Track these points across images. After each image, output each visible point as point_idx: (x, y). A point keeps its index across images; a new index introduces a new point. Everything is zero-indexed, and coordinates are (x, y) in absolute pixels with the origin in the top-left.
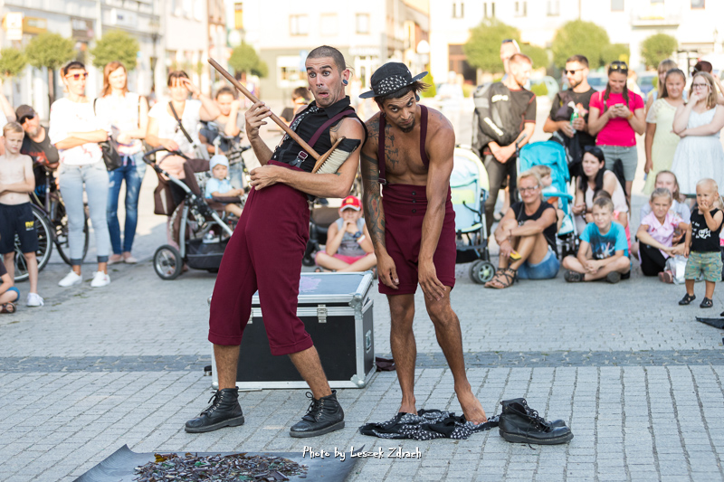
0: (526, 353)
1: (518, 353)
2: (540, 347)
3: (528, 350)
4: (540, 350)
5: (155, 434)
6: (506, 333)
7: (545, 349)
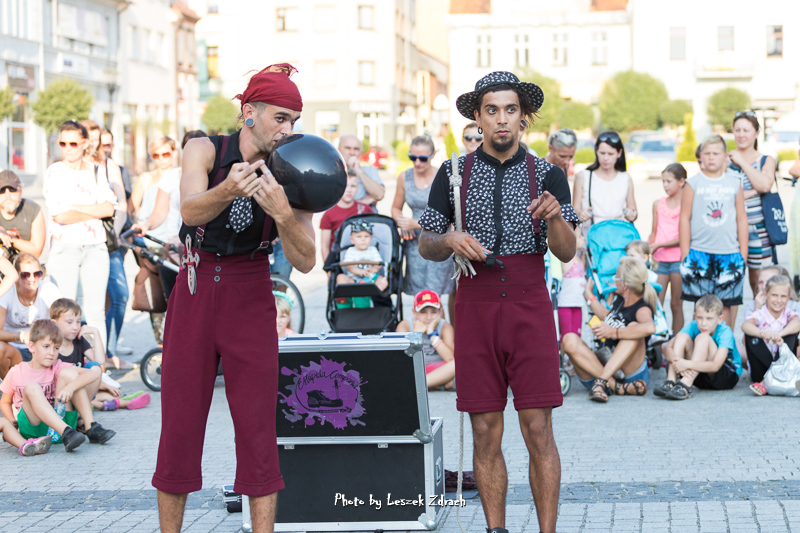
0: (628, 484)
1: (619, 484)
2: (644, 476)
3: (630, 481)
4: (645, 480)
6: (599, 459)
7: (651, 479)
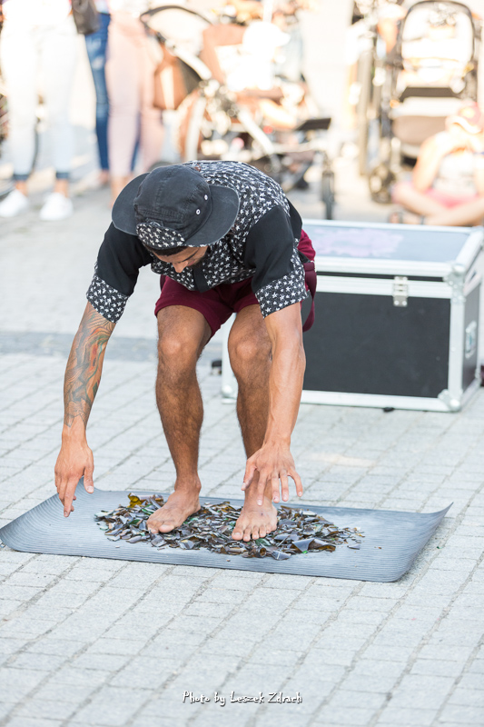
5: (130, 463)
